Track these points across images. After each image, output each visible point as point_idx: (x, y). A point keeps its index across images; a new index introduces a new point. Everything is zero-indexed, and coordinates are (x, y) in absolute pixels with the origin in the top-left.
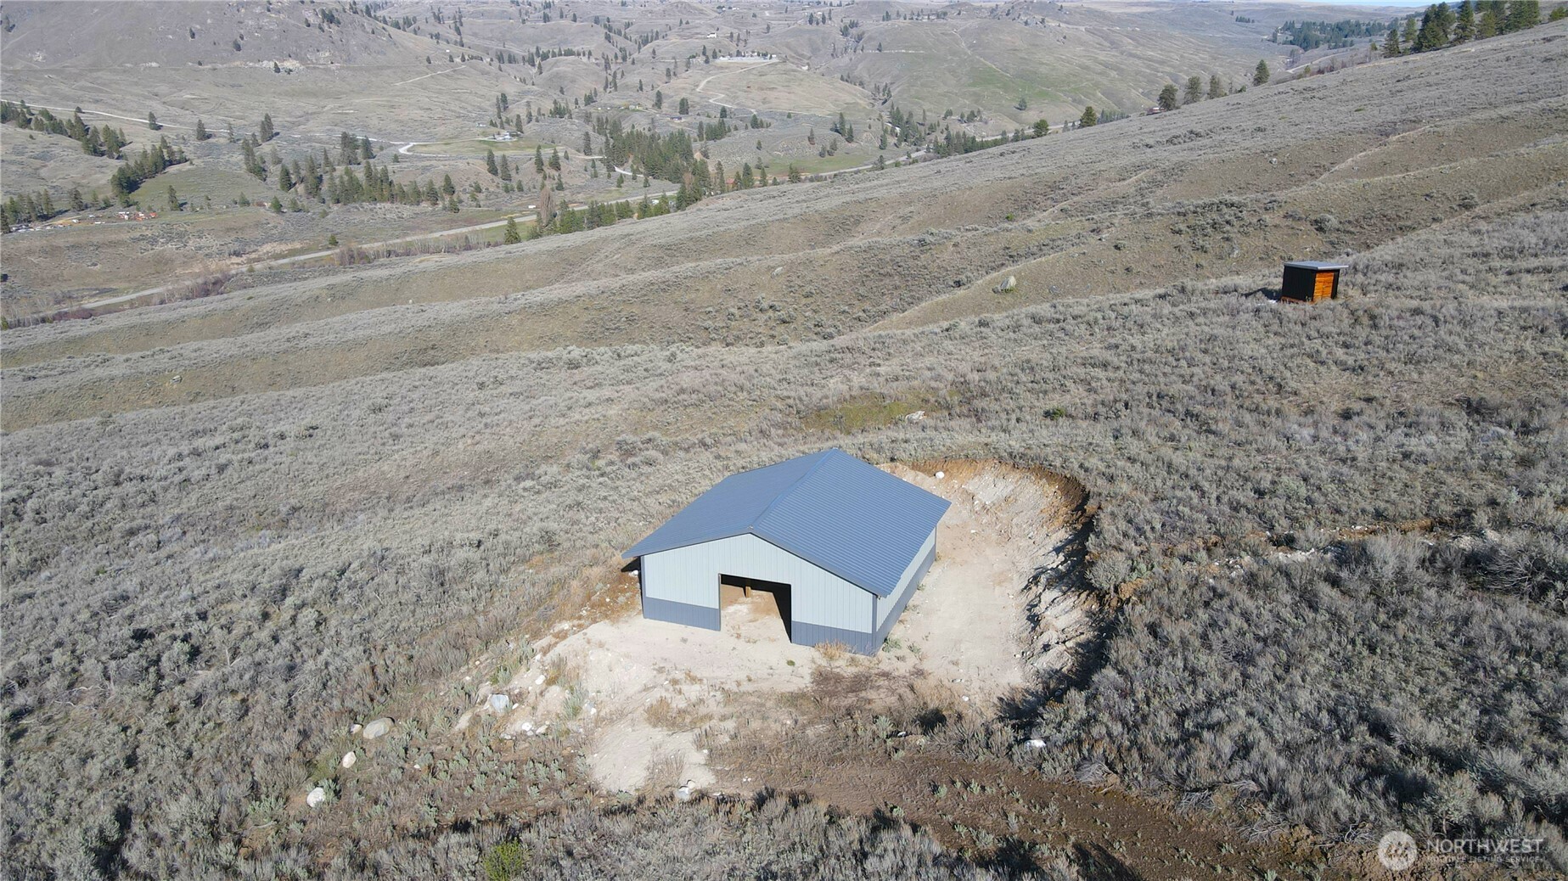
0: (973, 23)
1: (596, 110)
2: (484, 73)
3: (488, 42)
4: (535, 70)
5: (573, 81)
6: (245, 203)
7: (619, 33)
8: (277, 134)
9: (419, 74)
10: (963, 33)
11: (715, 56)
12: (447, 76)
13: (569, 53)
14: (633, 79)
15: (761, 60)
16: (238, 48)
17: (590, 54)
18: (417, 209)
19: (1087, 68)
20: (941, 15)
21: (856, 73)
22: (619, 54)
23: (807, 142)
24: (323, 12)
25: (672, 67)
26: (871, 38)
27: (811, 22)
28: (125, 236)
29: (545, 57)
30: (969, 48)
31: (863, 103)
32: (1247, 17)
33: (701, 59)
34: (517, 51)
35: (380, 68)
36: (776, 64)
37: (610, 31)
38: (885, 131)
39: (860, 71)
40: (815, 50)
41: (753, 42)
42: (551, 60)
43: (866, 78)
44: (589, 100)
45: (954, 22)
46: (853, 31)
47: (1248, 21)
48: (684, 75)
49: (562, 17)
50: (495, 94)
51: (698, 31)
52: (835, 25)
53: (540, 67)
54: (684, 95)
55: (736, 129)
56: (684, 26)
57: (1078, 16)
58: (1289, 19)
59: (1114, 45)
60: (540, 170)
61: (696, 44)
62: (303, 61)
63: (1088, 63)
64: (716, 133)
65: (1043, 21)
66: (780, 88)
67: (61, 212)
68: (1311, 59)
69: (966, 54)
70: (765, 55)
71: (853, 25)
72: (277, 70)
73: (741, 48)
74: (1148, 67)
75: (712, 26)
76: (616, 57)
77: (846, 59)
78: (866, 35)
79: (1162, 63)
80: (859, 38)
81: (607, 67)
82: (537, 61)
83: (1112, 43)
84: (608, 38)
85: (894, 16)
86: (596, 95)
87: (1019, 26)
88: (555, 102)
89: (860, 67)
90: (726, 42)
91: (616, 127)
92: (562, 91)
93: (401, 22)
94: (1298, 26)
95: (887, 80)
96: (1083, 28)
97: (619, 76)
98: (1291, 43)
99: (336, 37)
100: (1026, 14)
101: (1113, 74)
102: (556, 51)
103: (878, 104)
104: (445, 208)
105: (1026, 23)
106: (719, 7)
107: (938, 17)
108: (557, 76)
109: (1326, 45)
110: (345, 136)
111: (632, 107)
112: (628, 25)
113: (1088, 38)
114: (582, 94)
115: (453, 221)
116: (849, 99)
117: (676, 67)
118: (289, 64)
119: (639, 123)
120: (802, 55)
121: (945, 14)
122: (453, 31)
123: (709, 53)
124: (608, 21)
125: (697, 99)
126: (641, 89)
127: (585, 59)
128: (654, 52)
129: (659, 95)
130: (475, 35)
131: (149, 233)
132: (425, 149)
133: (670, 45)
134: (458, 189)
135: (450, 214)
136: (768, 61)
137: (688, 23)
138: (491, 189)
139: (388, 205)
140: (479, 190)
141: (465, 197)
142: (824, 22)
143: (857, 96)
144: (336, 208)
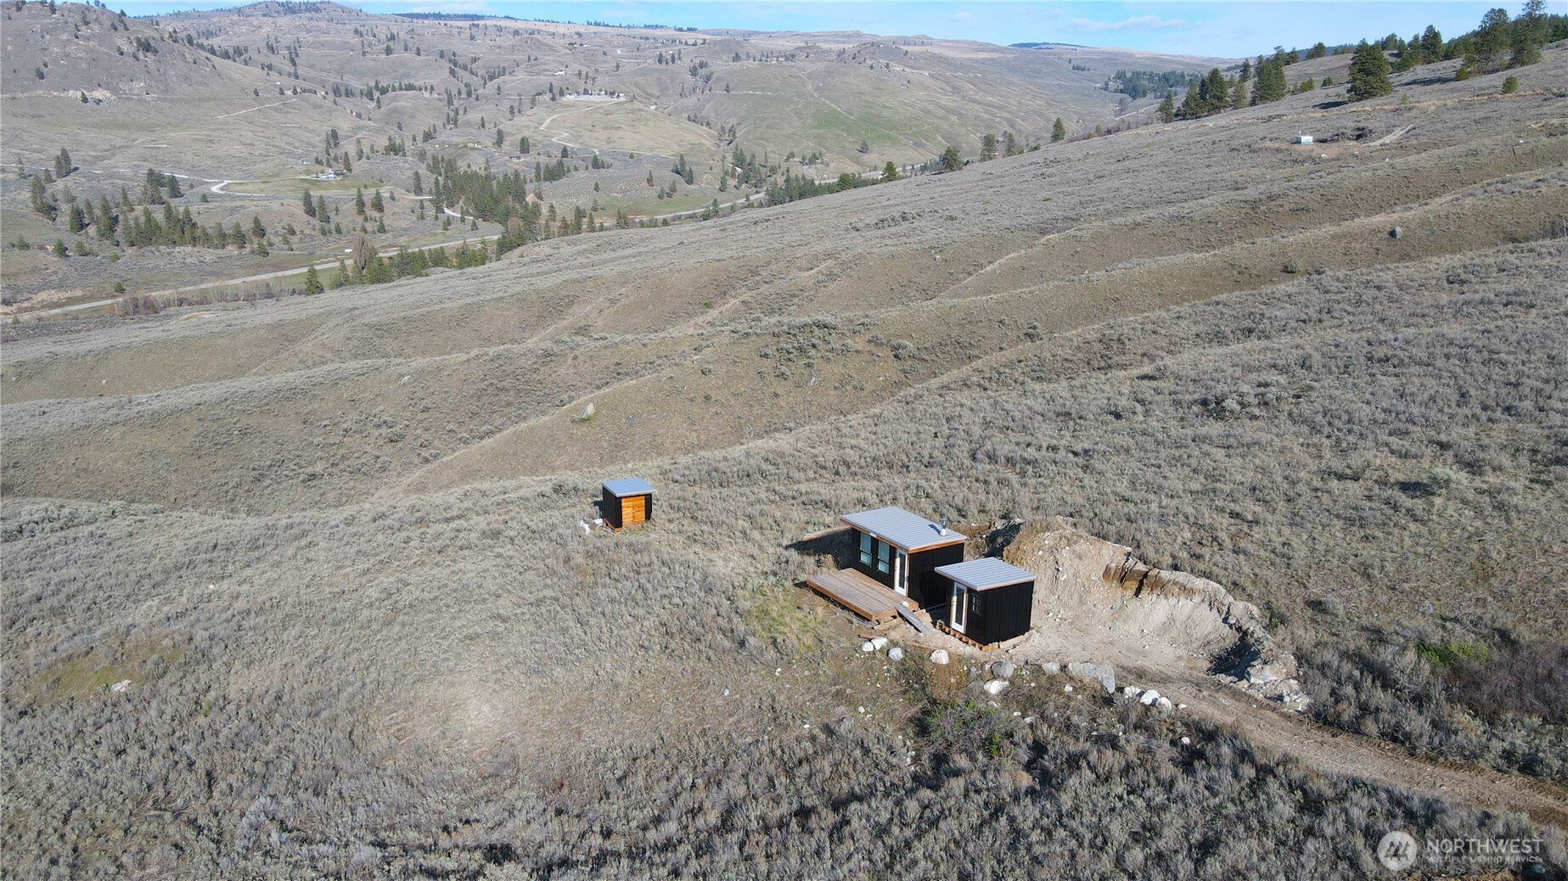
0: (820, 66)
1: (431, 148)
2: (316, 106)
3: (325, 74)
4: (373, 104)
5: (412, 117)
6: (24, 246)
7: (465, 68)
8: (75, 169)
9: (244, 106)
10: (810, 76)
11: (562, 94)
12: (277, 109)
13: (410, 87)
14: (475, 116)
15: (608, 98)
16: (41, 76)
17: (432, 88)
19: (928, 112)
20: (791, 57)
21: (704, 113)
22: (464, 90)
23: (645, 184)
24: (138, 40)
25: (516, 104)
26: (719, 79)
27: (660, 61)
29: (384, 91)
30: (816, 90)
31: (706, 144)
32: (1082, 66)
33: (547, 97)
34: (356, 85)
35: (201, 100)
36: (623, 103)
37: (455, 65)
38: (726, 173)
39: (708, 111)
40: (664, 90)
41: (602, 80)
42: (390, 94)
43: (713, 118)
44: (428, 136)
45: (801, 64)
46: (703, 72)
47: (1083, 69)
48: (529, 113)
49: (406, 49)
50: (327, 129)
51: (547, 67)
52: (685, 63)
53: (378, 101)
54: (526, 133)
55: (576, 169)
56: (532, 62)
57: (922, 61)
58: (1120, 68)
59: (956, 90)
60: (361, 212)
61: (544, 80)
62: (114, 91)
63: (931, 107)
64: (554, 174)
65: (887, 66)
66: (625, 128)
68: (1137, 108)
69: (812, 96)
70: (612, 94)
71: (703, 65)
72: (85, 100)
73: (588, 87)
74: (987, 112)
75: (561, 63)
76: (460, 93)
77: (694, 99)
78: (715, 76)
79: (1000, 108)
80: (708, 79)
81: (450, 102)
82: (376, 94)
83: (954, 88)
84: (452, 73)
85: (744, 57)
86: (435, 131)
87: (864, 70)
88: (390, 139)
89: (707, 108)
90: (575, 79)
91: (451, 166)
92: (400, 127)
93: (231, 52)
94: (1129, 75)
95: (733, 121)
96: (926, 73)
97: (461, 111)
98: (1122, 91)
99: (152, 67)
100: (871, 58)
101: (954, 118)
102: (397, 85)
103: (723, 145)
104: (252, 252)
105: (871, 67)
106: (570, 44)
107: (787, 59)
108: (395, 111)
109: (1153, 95)
110: (151, 173)
111: (471, 145)
112: (475, 60)
113: (931, 82)
114: (420, 128)
115: (260, 265)
116: (694, 139)
117: (520, 104)
118: (98, 94)
119: (474, 163)
120: (650, 94)
121: (793, 56)
122: (287, 62)
123: (556, 91)
124: (454, 55)
125: (539, 138)
126: (483, 126)
127: (426, 94)
128: (499, 88)
129: (500, 133)
130: (312, 66)
132: (241, 187)
133: (519, 80)
134: (269, 231)
135: (259, 259)
136: (615, 100)
137: (536, 59)
138: (307, 232)
139: (189, 249)
140: (293, 232)
141: (276, 240)
142: (673, 61)
143: (703, 137)
144: (130, 251)
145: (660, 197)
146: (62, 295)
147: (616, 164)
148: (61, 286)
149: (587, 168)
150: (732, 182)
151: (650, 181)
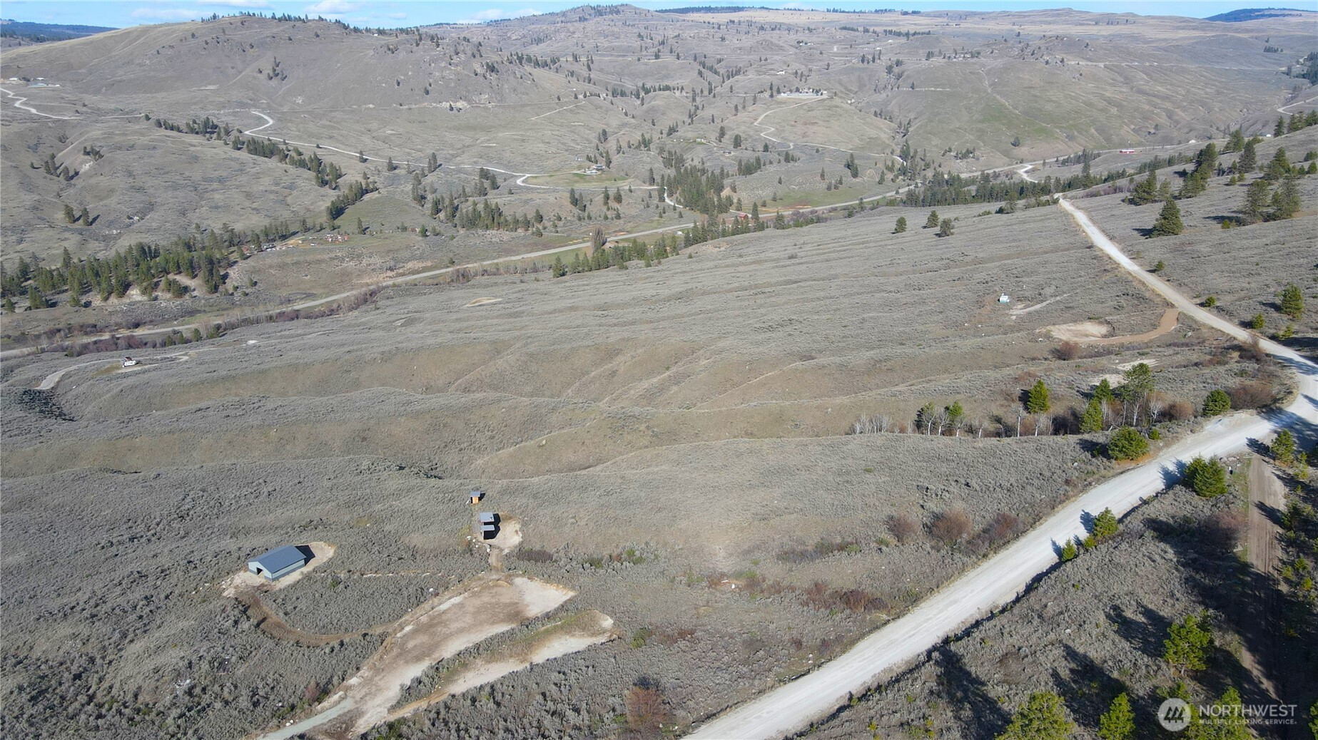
0: (1000, 63)
1: (671, 143)
2: (598, 107)
3: (609, 76)
4: (639, 102)
5: (663, 114)
6: (405, 229)
7: (711, 69)
8: (441, 165)
9: (550, 109)
10: (988, 73)
11: (779, 92)
12: (571, 111)
13: (667, 88)
14: (709, 112)
15: (813, 96)
16: (427, 93)
18: (513, 234)
19: (1090, 104)
20: (977, 54)
21: (889, 108)
22: (706, 89)
23: (819, 178)
24: (487, 64)
25: (741, 103)
26: (908, 77)
27: (863, 61)
28: (326, 257)
29: (647, 92)
30: (991, 85)
31: (884, 137)
33: (766, 94)
34: (629, 85)
35: (523, 106)
36: (823, 100)
37: (704, 65)
39: (893, 107)
40: (862, 86)
41: (814, 78)
42: (652, 94)
43: (896, 113)
44: (672, 130)
45: (983, 61)
46: (897, 69)
48: (749, 109)
49: (671, 52)
50: (600, 127)
51: (772, 67)
52: (881, 63)
53: (642, 100)
54: (743, 130)
55: (771, 163)
56: (762, 62)
59: (1127, 79)
60: (606, 203)
61: (767, 79)
62: (469, 102)
63: (1095, 100)
64: (748, 169)
65: (1062, 61)
66: (821, 123)
67: (294, 234)
69: (986, 91)
70: (818, 91)
71: (898, 63)
72: (451, 109)
73: (801, 85)
74: (1150, 103)
75: (785, 63)
76: (702, 92)
77: (884, 95)
78: (906, 74)
79: (1164, 98)
80: (899, 76)
81: (694, 100)
82: (642, 94)
84: (700, 73)
85: (935, 55)
86: (677, 126)
87: (1040, 65)
88: (644, 134)
89: (894, 102)
90: (791, 79)
91: (681, 161)
92: (653, 123)
93: (549, 61)
95: (911, 116)
97: (700, 108)
99: (494, 83)
100: (1048, 54)
101: (1114, 110)
102: (657, 87)
103: (897, 138)
104: (533, 233)
105: (1047, 62)
106: (798, 43)
108: (653, 109)
110: (482, 169)
111: (699, 140)
112: (720, 61)
113: (1104, 73)
114: (667, 123)
115: (535, 244)
116: (873, 133)
117: (745, 101)
118: (460, 104)
119: (697, 157)
120: (850, 91)
121: (979, 53)
122: (586, 67)
123: (775, 88)
124: (705, 58)
125: (752, 134)
126: (713, 121)
127: (678, 93)
128: (731, 87)
129: (723, 128)
130: (601, 70)
131: (340, 254)
132: (535, 180)
133: (749, 79)
134: (545, 217)
135: (536, 238)
136: (820, 97)
137: (766, 60)
138: (569, 218)
139: (494, 232)
140: (560, 219)
141: (548, 224)
142: (874, 61)
143: (883, 130)
144: (462, 231)
145: (829, 188)
146: (419, 265)
147: (803, 157)
148: (421, 258)
149: (779, 162)
150: (889, 176)
151: (822, 176)
